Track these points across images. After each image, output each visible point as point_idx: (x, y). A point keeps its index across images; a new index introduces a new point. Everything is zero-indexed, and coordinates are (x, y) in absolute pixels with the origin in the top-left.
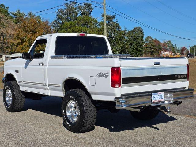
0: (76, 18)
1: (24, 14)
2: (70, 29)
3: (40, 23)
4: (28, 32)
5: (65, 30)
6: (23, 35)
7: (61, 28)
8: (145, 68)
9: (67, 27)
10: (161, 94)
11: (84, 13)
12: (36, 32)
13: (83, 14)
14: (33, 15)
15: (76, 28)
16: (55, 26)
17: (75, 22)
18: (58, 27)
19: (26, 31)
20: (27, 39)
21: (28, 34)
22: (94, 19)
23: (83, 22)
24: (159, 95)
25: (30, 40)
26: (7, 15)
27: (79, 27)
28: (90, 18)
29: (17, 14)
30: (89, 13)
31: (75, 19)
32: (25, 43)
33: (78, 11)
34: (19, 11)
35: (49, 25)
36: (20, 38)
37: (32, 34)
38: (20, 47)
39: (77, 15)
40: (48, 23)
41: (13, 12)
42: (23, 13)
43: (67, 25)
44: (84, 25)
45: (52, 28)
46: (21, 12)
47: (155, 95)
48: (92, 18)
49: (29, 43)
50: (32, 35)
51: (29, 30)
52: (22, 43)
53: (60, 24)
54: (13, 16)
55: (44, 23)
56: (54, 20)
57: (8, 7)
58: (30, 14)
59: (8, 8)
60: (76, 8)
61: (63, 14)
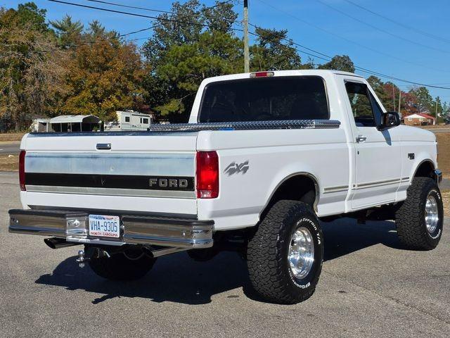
0: (197, 35)
1: (81, 25)
2: (184, 61)
3: (116, 47)
4: (91, 68)
5: (173, 64)
6: (79, 75)
7: (163, 59)
8: (74, 155)
9: (177, 57)
10: (113, 221)
11: (216, 25)
12: (107, 69)
13: (213, 26)
14: (101, 28)
15: (198, 59)
16: (151, 54)
17: (195, 46)
18: (158, 57)
19: (87, 66)
20: (88, 83)
21: (90, 72)
22: (237, 39)
23: (213, 45)
24: (107, 221)
25: (94, 85)
26: (42, 28)
27: (205, 57)
28: (229, 36)
29: (66, 25)
30: (228, 26)
31: (195, 40)
32: (83, 93)
33: (202, 21)
34: (69, 19)
35: (137, 51)
36: (72, 81)
37: (98, 71)
38: (72, 102)
39: (201, 29)
40: (134, 47)
41: (56, 22)
42: (78, 23)
43: (178, 53)
44: (215, 52)
45: (144, 59)
46: (73, 21)
47: (98, 220)
48: (233, 37)
49: (92, 92)
50: (99, 74)
51: (92, 64)
52: (77, 93)
53: (162, 49)
54: (55, 30)
55: (126, 47)
56: (147, 41)
57: (46, 10)
58: (95, 26)
59: (43, 11)
60: (198, 13)
61: (169, 28)
